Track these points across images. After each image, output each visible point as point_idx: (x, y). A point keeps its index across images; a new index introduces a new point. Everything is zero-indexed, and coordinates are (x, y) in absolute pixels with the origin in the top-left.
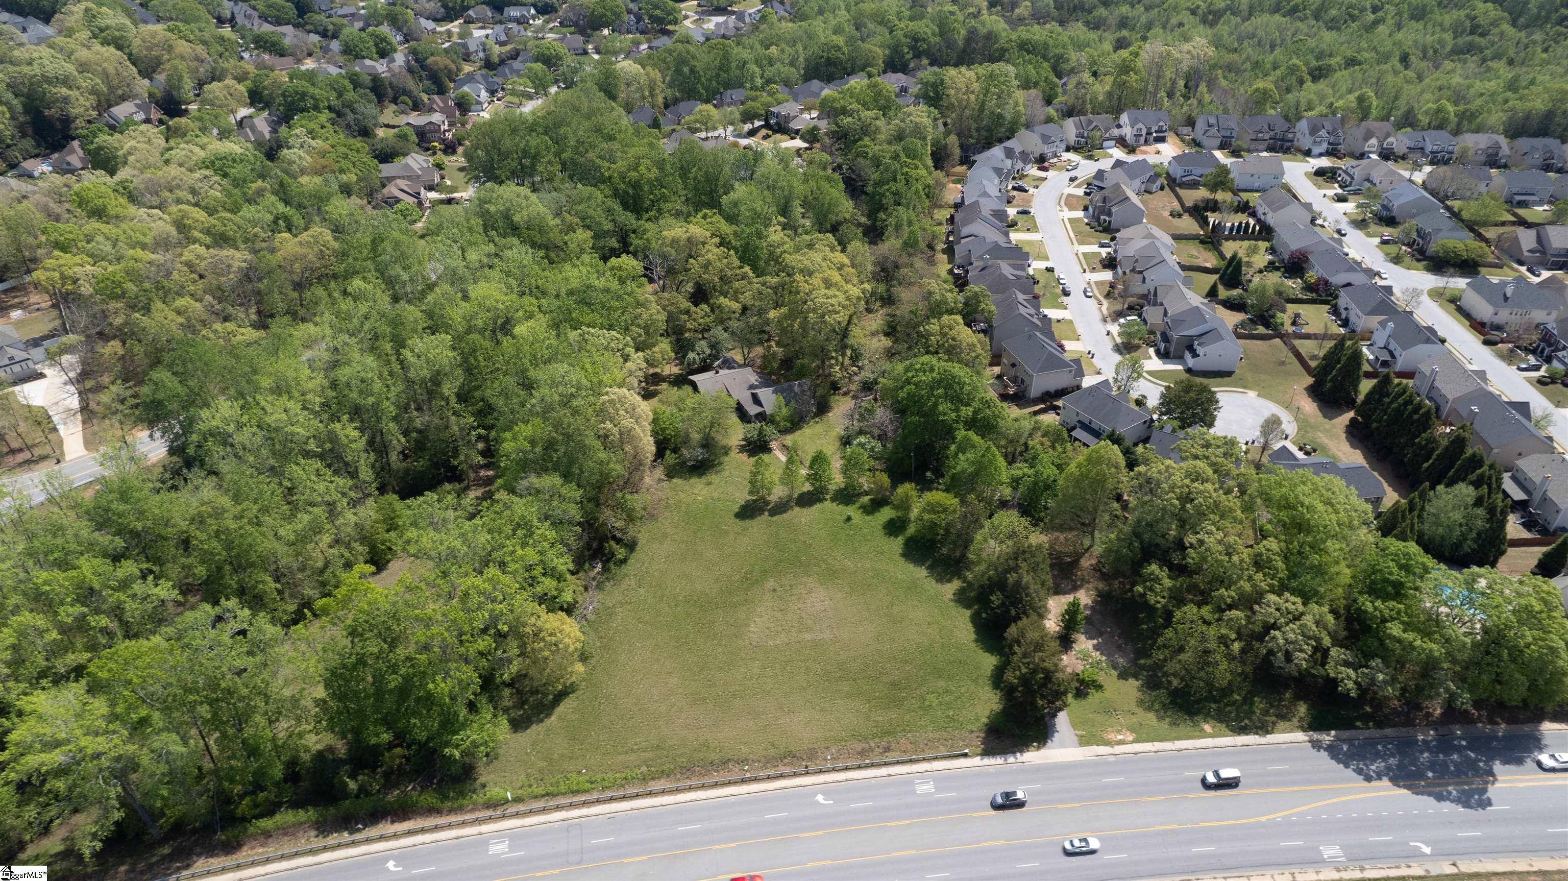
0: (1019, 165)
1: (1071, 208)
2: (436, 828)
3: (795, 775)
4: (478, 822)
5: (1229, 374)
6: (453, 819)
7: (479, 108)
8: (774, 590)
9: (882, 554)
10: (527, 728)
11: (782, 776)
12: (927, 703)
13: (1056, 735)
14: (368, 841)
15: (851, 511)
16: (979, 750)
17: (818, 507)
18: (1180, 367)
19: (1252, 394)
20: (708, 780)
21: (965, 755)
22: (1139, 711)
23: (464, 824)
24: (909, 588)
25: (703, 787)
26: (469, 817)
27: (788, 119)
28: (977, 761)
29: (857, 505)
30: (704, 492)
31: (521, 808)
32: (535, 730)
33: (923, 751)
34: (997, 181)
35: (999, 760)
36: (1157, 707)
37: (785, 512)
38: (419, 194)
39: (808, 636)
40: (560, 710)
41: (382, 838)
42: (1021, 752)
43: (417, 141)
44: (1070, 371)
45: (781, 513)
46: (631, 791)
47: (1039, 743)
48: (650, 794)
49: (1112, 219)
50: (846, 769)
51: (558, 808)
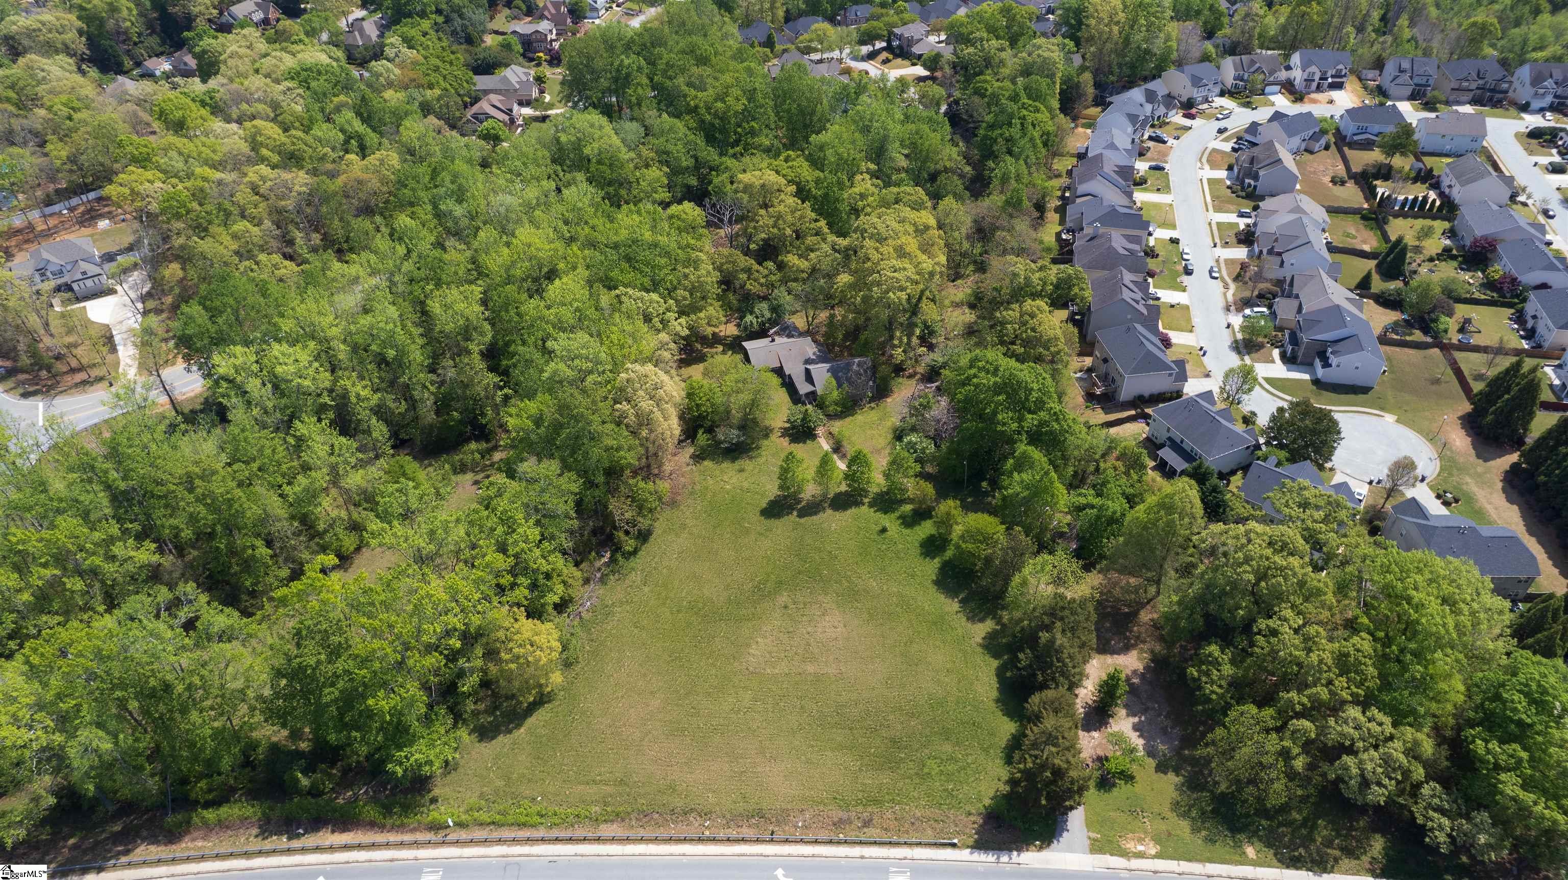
0: (1162, 110)
1: (1213, 165)
2: (373, 846)
3: (758, 841)
4: (416, 844)
5: (1364, 390)
6: (393, 837)
7: (595, 14)
8: (786, 607)
9: (913, 576)
10: (493, 738)
11: (743, 840)
12: (926, 770)
13: (1065, 834)
14: (303, 850)
15: (889, 521)
16: (971, 841)
17: (853, 511)
18: (1307, 377)
19: (1390, 418)
20: (662, 833)
21: (954, 845)
22: (1172, 817)
23: (401, 845)
24: (935, 623)
25: (656, 840)
26: (407, 837)
27: (911, 42)
28: (965, 854)
29: (897, 514)
30: (734, 480)
31: (463, 835)
32: (502, 740)
33: (907, 832)
34: (1130, 129)
35: (990, 858)
36: (1194, 814)
37: (816, 513)
38: (511, 110)
39: (810, 668)
40: (531, 721)
41: (317, 849)
42: (1019, 850)
43: (521, 51)
44: (1170, 375)
45: (811, 515)
46: (579, 833)
47: (1043, 842)
48: (598, 840)
49: (1258, 184)
50: (816, 842)
51: (500, 841)
